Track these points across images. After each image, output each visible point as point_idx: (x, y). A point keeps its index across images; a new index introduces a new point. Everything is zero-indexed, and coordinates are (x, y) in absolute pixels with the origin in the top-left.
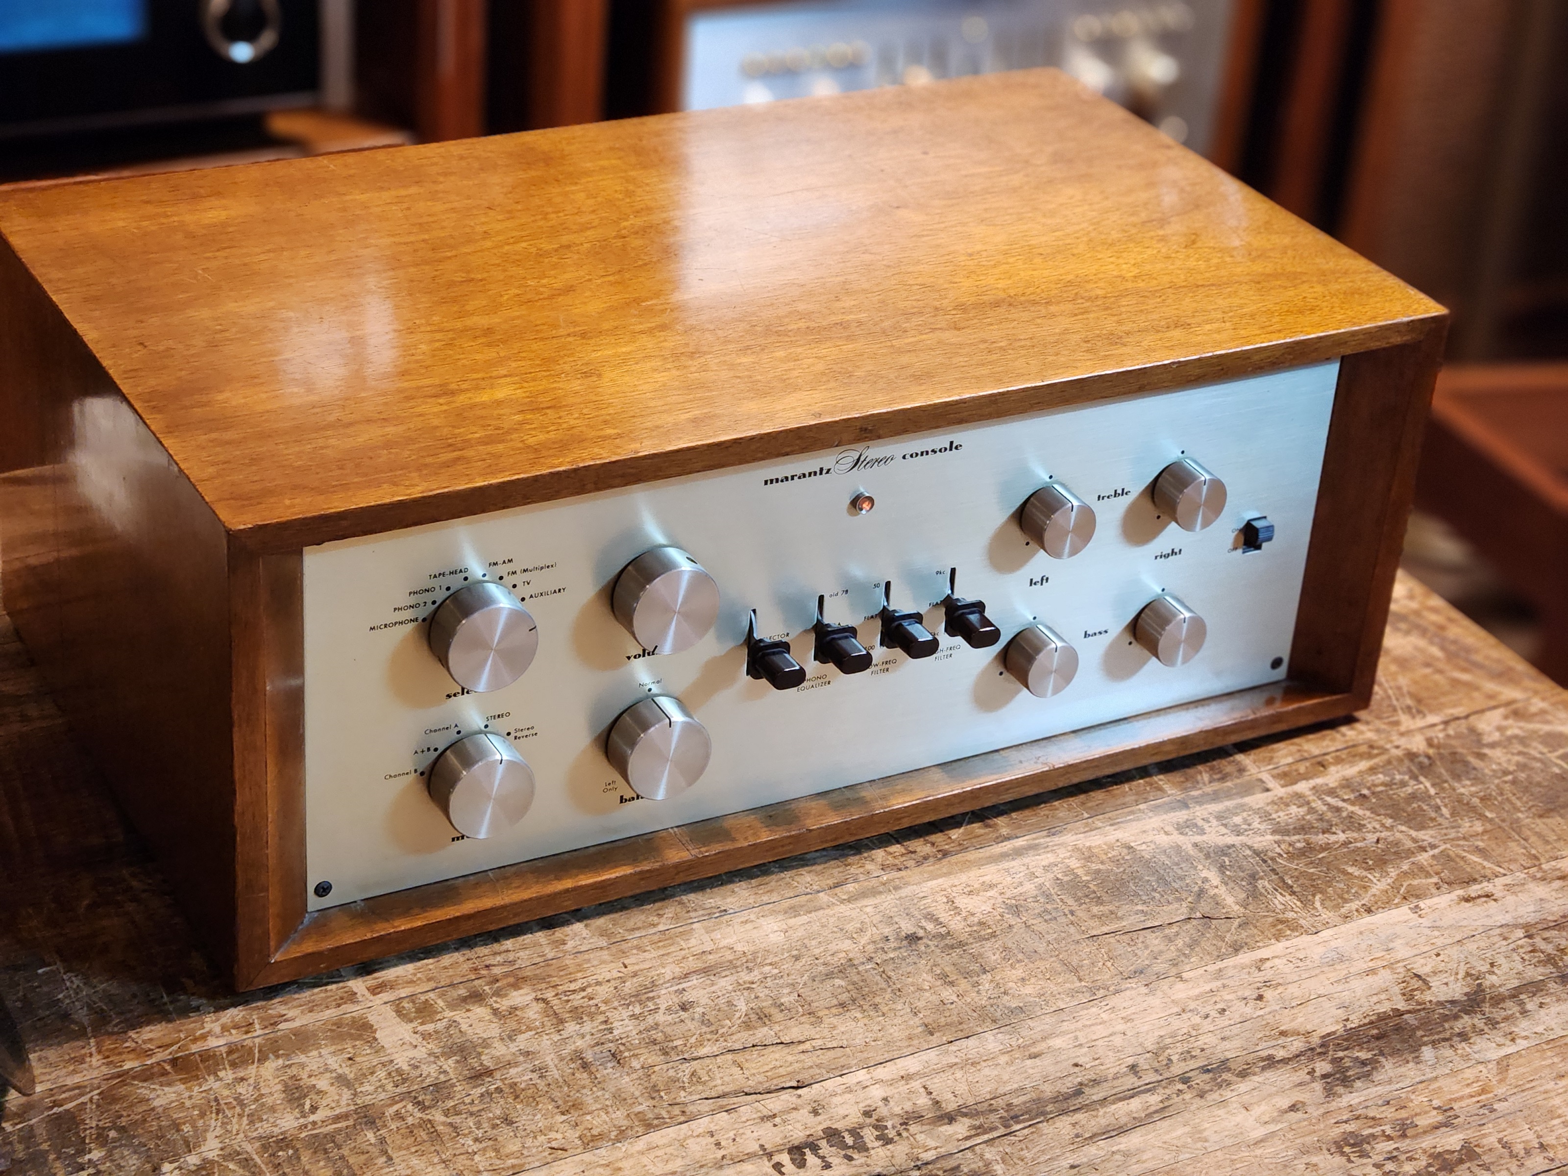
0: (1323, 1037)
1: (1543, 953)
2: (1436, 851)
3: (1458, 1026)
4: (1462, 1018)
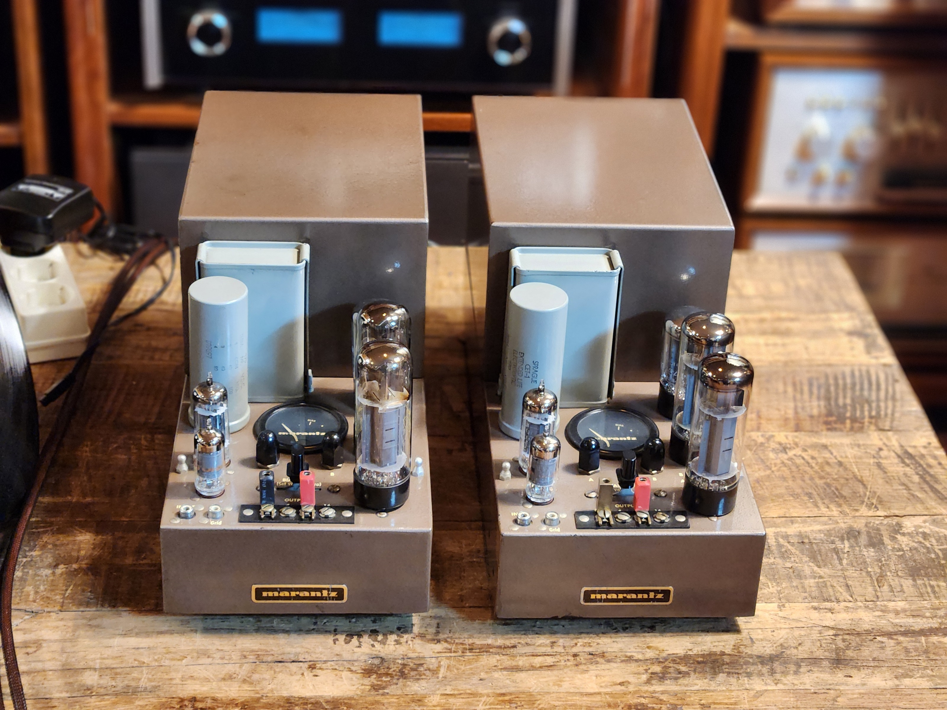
0: (669, 655)
1: (836, 645)
2: (821, 580)
3: (751, 669)
4: (758, 665)
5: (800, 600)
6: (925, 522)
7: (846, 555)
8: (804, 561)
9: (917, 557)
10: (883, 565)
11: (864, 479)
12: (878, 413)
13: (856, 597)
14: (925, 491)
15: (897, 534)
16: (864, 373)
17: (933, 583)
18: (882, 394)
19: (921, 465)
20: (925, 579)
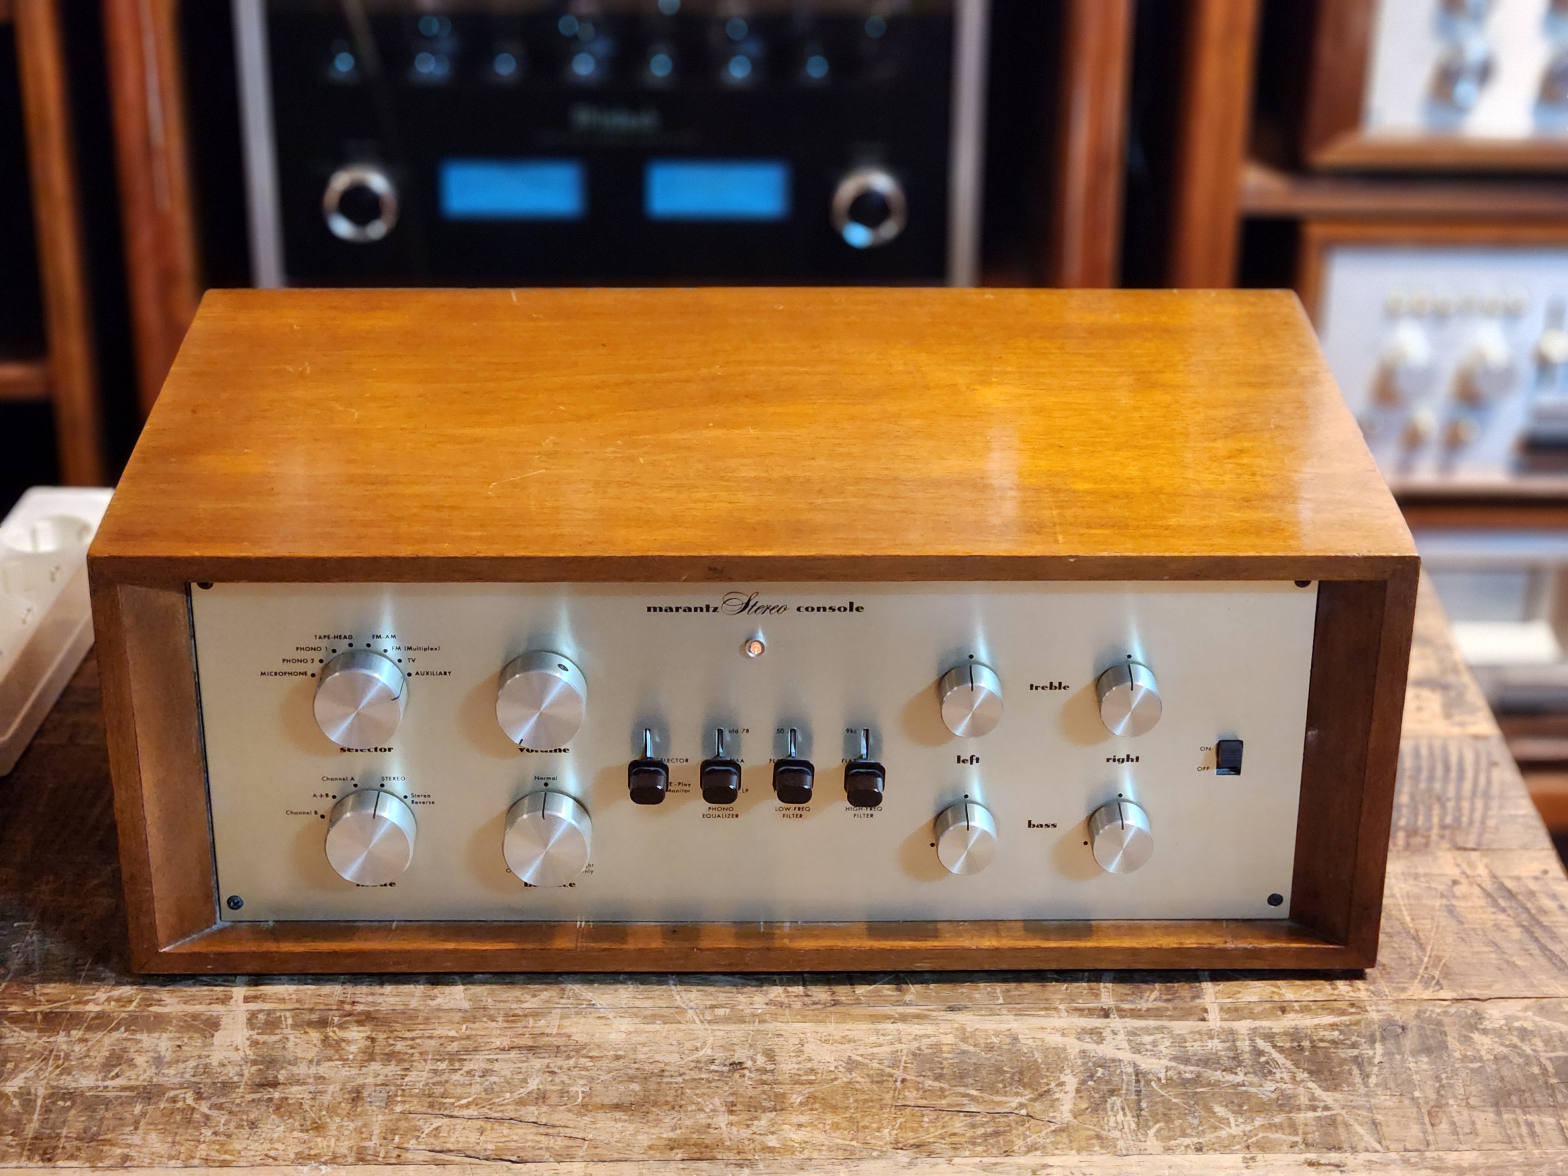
2: (1326, 1113)
5: (1285, 1148)
6: (1526, 1009)
7: (1376, 1069)
8: (1298, 1079)
9: (1505, 1072)
10: (1443, 1086)
11: (1420, 934)
12: (1458, 820)
13: (1388, 1143)
14: (1531, 954)
15: (1472, 1032)
16: (1437, 751)
17: (1530, 1118)
18: (1467, 786)
19: (1527, 910)
20: (1518, 1111)
